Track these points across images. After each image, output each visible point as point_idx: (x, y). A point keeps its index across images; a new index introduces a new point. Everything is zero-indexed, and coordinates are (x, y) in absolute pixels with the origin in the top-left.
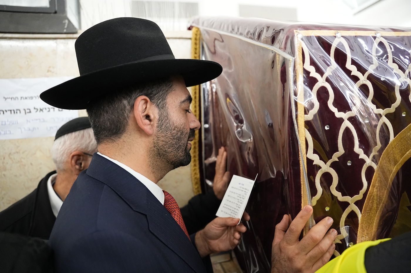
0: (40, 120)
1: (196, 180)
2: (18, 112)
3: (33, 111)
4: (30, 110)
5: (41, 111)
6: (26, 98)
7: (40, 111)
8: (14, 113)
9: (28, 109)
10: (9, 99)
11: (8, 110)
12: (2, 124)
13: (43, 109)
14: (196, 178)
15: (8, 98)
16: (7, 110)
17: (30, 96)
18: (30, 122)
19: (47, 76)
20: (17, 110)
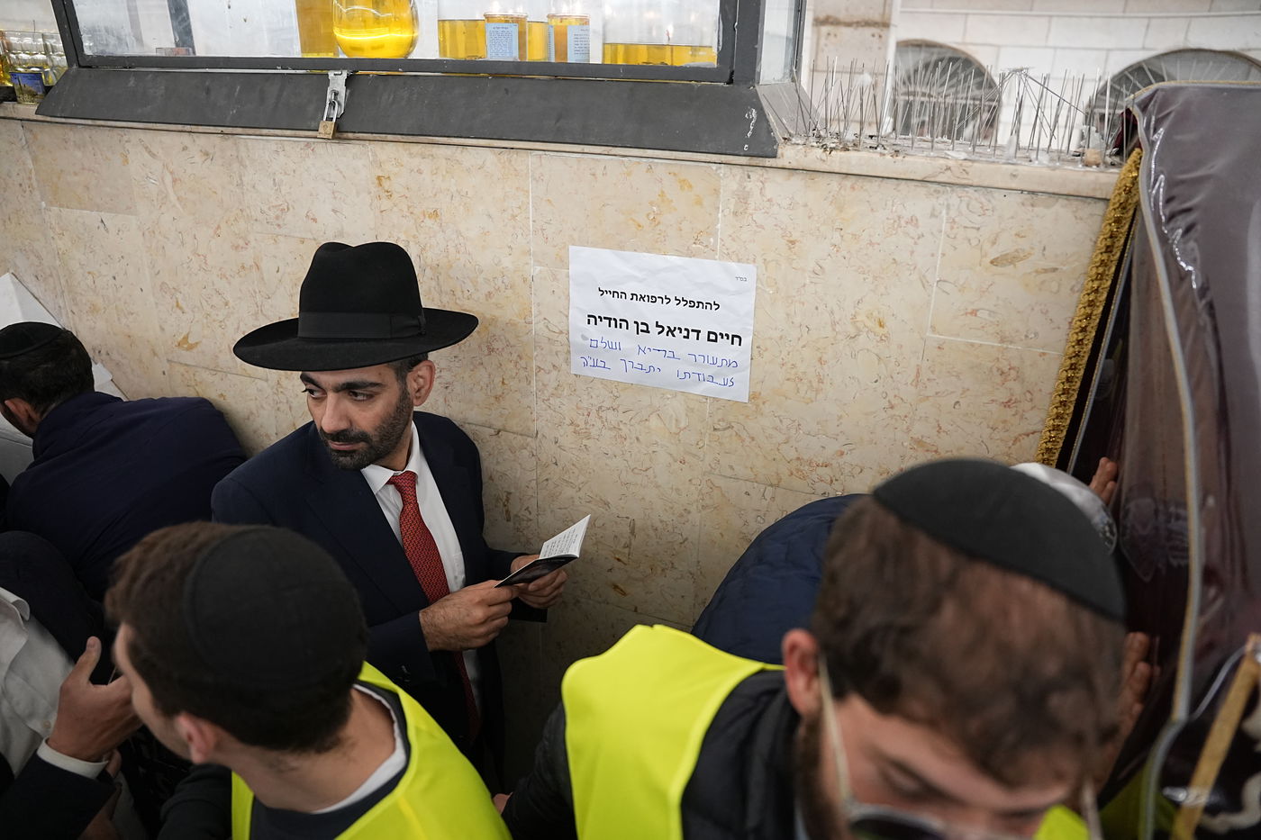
0: (665, 351)
2: (624, 324)
4: (647, 326)
5: (670, 333)
6: (642, 298)
7: (667, 334)
8: (616, 326)
9: (642, 323)
10: (609, 294)
11: (605, 318)
12: (591, 345)
13: (675, 329)
15: (607, 292)
17: (650, 295)
18: (644, 351)
20: (621, 320)
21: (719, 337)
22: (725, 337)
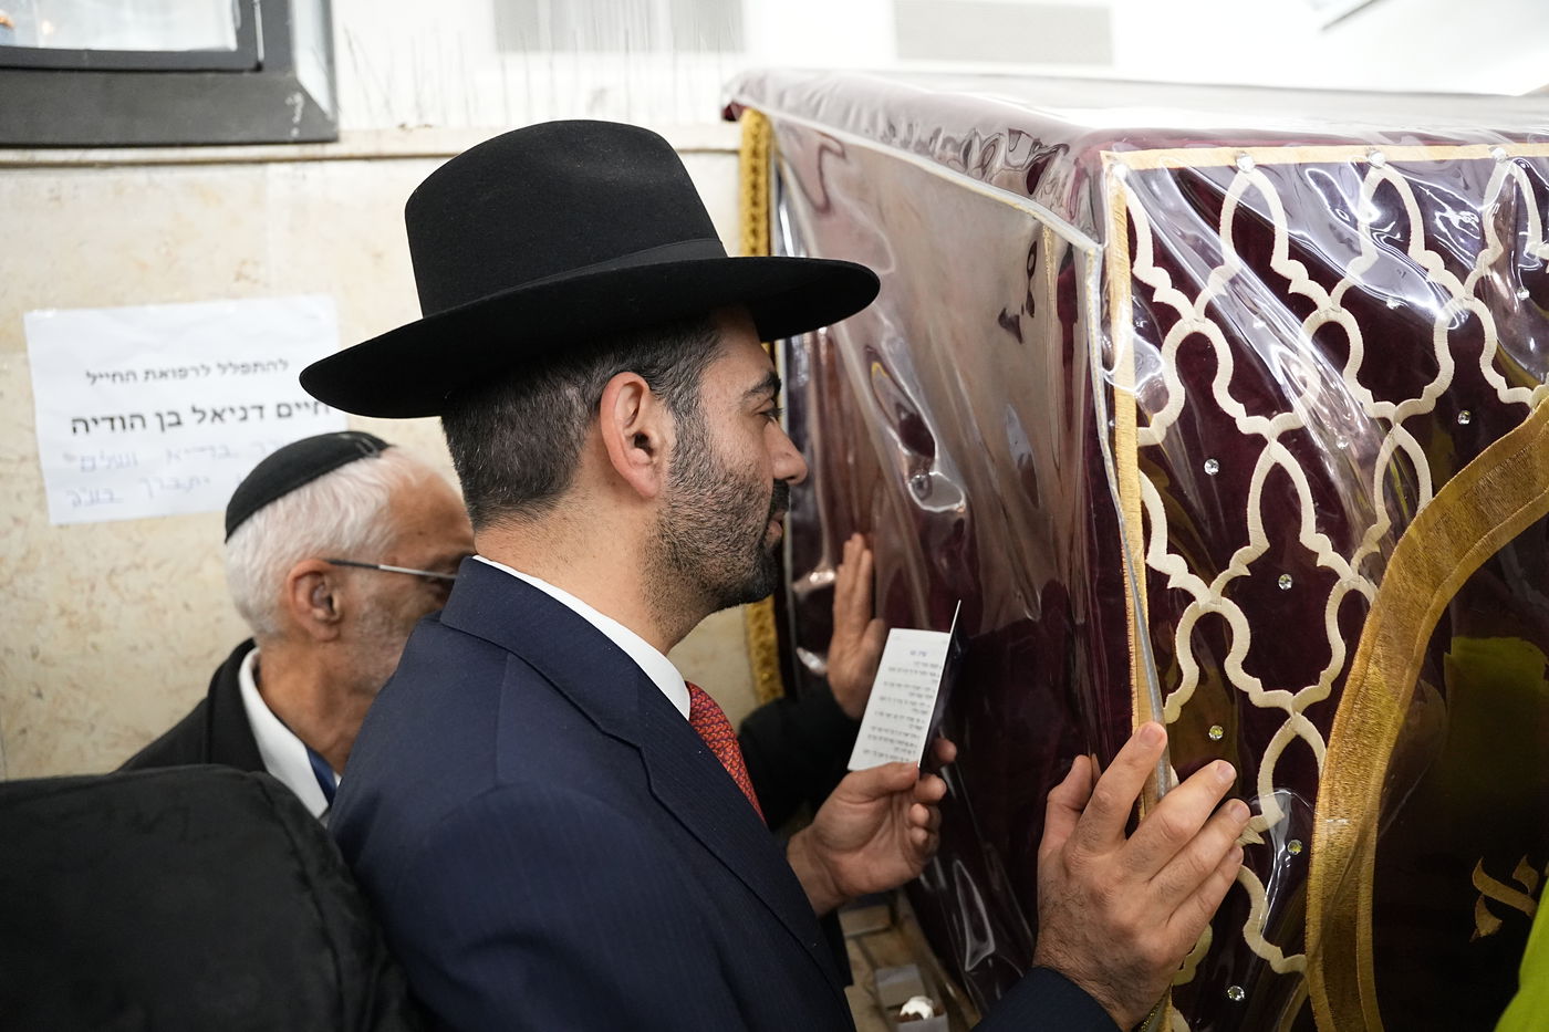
0: (212, 448)
1: (764, 654)
2: (138, 422)
3: (189, 419)
4: (177, 415)
5: (217, 419)
6: (163, 374)
7: (213, 420)
8: (124, 427)
9: (170, 413)
10: (105, 379)
11: (103, 419)
12: (83, 468)
13: (223, 411)
14: (763, 645)
15: (101, 376)
16: (98, 417)
17: (177, 367)
18: (177, 457)
19: (235, 296)
20: (132, 416)
21: (295, 410)
22: (304, 407)
